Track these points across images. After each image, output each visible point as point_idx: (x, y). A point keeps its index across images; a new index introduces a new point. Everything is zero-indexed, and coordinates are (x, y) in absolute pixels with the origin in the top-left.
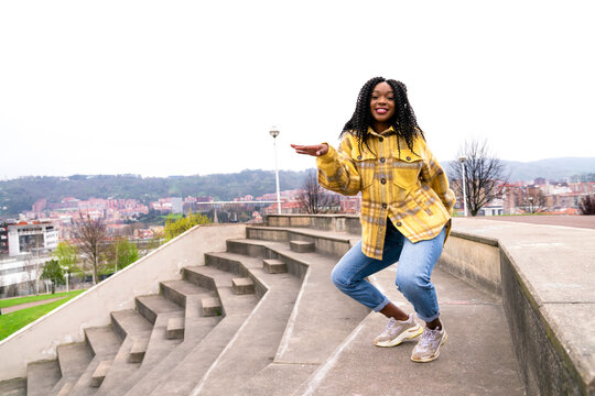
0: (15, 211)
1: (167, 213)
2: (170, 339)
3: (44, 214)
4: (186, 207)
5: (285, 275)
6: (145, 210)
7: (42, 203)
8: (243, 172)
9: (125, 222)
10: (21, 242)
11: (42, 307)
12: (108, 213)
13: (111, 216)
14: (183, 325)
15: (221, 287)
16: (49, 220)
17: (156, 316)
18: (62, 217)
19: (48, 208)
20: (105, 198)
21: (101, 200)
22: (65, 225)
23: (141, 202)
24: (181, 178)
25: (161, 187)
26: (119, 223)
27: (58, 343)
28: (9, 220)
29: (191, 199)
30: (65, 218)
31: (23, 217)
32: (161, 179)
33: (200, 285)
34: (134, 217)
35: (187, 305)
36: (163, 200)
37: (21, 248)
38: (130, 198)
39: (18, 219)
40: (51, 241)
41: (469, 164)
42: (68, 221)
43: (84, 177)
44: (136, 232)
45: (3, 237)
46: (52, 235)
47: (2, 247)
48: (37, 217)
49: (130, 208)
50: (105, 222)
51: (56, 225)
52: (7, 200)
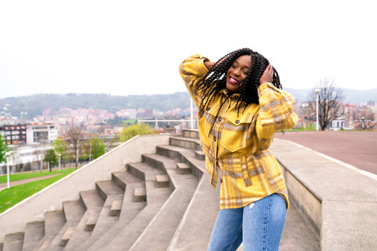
0: (31, 116)
1: (126, 119)
2: (112, 216)
3: (50, 118)
4: (138, 115)
5: (189, 176)
6: (112, 116)
7: (48, 111)
8: (175, 93)
9: (99, 124)
10: (34, 135)
11: (41, 181)
12: (89, 118)
13: (91, 120)
14: (121, 207)
15: (148, 181)
16: (52, 122)
17: (106, 197)
18: (61, 120)
19: (52, 114)
20: (88, 108)
21: (85, 109)
22: (62, 125)
23: (110, 112)
24: (136, 97)
25: (123, 102)
26: (95, 124)
27: (45, 211)
28: (27, 122)
29: (142, 110)
30: (63, 120)
31: (36, 120)
32: (123, 97)
33: (137, 176)
34: (105, 121)
35: (126, 192)
36: (124, 110)
37: (34, 140)
38: (103, 108)
39: (33, 121)
40: (53, 135)
41: (322, 95)
42: (64, 123)
43: (75, 95)
44: (106, 131)
45: (24, 133)
46: (53, 132)
47: (23, 139)
48: (45, 119)
49: (103, 115)
50: (87, 124)
51: (56, 125)
52: (27, 108)
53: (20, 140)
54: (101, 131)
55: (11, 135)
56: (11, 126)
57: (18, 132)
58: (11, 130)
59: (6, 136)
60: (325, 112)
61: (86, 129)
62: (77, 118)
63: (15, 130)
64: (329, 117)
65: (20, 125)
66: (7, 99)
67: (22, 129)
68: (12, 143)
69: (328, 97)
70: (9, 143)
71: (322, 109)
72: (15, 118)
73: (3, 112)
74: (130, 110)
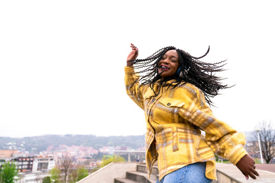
0: (38, 151)
1: (107, 154)
3: (51, 153)
6: (96, 152)
7: (51, 147)
9: (86, 158)
10: (38, 166)
13: (80, 154)
16: (52, 155)
19: (53, 150)
20: (79, 146)
21: (77, 146)
22: (59, 158)
23: (95, 148)
24: (115, 137)
25: (105, 141)
26: (83, 158)
28: (35, 155)
29: (118, 148)
30: (60, 154)
31: (41, 154)
32: (105, 137)
34: (91, 155)
36: (105, 148)
37: (38, 169)
38: (90, 146)
39: (39, 154)
40: (52, 165)
41: (262, 134)
42: (61, 156)
43: (71, 135)
44: (91, 163)
45: (31, 163)
46: (52, 163)
47: (30, 168)
48: (48, 154)
49: (90, 151)
50: (77, 157)
51: (55, 158)
52: (37, 145)
53: (28, 169)
54: (87, 163)
55: (22, 165)
56: (23, 158)
57: (27, 163)
58: (22, 161)
59: (18, 166)
60: (267, 148)
61: (76, 162)
62: (71, 153)
63: (26, 161)
64: (271, 152)
65: (29, 157)
66: (25, 138)
67: (30, 160)
68: (21, 171)
69: (267, 135)
70: (19, 171)
71: (264, 145)
72: (27, 152)
73: (20, 148)
74: (110, 147)
